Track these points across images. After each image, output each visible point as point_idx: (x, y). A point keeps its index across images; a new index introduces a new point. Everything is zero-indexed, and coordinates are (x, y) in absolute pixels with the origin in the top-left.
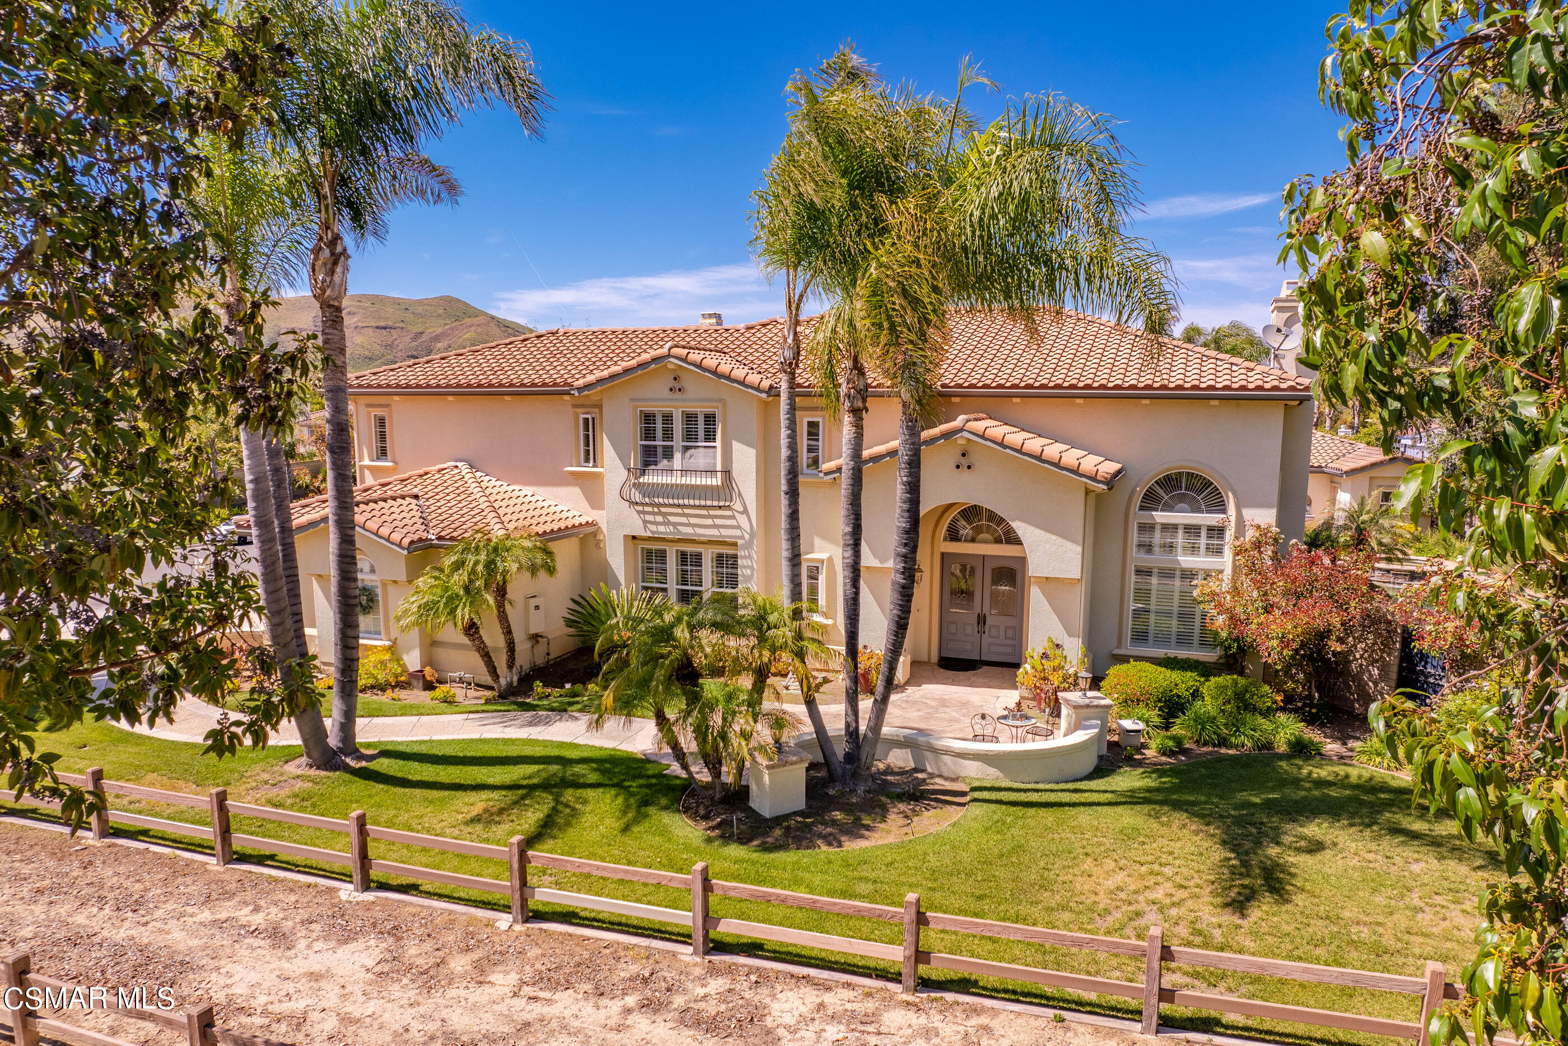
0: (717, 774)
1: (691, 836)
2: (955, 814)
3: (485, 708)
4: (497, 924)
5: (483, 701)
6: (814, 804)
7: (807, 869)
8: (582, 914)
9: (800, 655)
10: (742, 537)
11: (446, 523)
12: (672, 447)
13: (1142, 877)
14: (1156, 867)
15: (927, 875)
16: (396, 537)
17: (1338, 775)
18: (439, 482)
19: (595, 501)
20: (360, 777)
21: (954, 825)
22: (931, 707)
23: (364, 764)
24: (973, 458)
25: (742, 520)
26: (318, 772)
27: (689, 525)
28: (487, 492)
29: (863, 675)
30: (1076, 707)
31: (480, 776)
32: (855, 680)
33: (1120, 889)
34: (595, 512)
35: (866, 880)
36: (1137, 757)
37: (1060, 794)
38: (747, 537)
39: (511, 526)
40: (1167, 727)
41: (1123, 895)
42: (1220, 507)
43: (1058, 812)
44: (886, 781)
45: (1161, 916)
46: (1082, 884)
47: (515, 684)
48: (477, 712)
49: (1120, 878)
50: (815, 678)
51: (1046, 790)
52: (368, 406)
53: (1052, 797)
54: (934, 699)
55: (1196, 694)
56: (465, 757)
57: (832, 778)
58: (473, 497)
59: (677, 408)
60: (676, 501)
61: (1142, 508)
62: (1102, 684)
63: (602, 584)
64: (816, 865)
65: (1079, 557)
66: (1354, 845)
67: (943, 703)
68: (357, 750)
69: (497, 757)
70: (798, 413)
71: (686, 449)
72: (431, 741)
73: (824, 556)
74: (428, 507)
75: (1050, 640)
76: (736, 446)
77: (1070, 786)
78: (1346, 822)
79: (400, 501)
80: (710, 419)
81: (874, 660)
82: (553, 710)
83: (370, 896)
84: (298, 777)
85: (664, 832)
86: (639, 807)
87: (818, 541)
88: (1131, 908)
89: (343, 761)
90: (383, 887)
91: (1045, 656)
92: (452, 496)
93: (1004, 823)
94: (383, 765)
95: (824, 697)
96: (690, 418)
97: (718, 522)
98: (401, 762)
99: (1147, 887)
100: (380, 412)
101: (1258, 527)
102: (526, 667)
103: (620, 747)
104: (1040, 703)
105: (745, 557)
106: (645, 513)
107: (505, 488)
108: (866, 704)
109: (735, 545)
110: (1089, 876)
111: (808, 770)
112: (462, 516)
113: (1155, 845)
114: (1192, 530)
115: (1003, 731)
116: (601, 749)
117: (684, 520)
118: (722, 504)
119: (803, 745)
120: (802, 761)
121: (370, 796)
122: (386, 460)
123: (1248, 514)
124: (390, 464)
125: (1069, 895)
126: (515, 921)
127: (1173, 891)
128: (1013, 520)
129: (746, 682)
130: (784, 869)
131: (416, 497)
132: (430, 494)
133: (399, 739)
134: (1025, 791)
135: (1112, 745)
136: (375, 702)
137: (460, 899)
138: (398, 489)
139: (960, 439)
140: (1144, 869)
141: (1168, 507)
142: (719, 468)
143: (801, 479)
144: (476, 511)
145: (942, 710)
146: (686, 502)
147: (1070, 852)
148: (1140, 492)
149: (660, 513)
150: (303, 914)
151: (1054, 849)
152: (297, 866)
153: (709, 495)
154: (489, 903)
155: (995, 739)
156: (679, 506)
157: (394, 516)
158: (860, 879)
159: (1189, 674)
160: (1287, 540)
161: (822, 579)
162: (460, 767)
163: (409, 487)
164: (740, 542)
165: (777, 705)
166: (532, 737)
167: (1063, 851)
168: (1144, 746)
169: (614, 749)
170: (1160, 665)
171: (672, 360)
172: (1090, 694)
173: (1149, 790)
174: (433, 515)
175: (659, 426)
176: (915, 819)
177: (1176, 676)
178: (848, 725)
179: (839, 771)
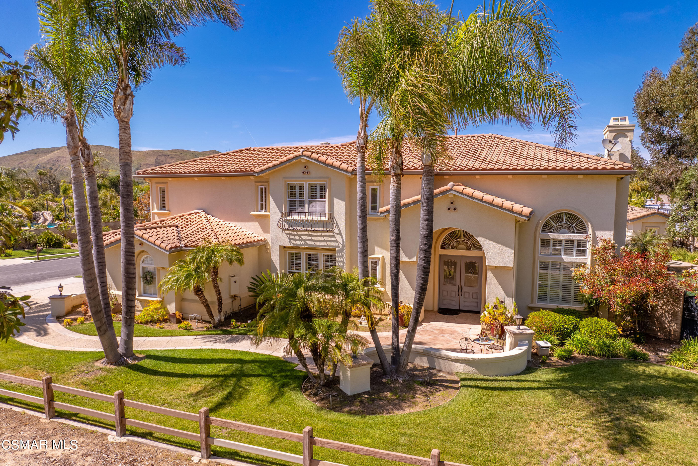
0: (322, 370)
1: (306, 406)
2: (453, 394)
3: (205, 333)
4: (192, 459)
5: (205, 329)
6: (375, 387)
7: (371, 427)
8: (241, 454)
9: (368, 305)
10: (338, 247)
11: (190, 239)
12: (304, 201)
13: (565, 434)
14: (572, 428)
15: (440, 431)
16: (163, 245)
17: (660, 372)
18: (189, 220)
19: (265, 228)
20: (133, 369)
21: (453, 401)
22: (436, 334)
23: (136, 362)
24: (456, 205)
25: (339, 238)
26: (111, 367)
27: (312, 240)
28: (212, 224)
29: (400, 317)
30: (514, 334)
31: (196, 369)
32: (397, 320)
33: (553, 441)
34: (266, 234)
35: (405, 434)
36: (547, 361)
37: (510, 382)
38: (341, 246)
39: (221, 240)
40: (562, 344)
41: (556, 446)
42: (584, 230)
43: (511, 393)
44: (414, 374)
45: (580, 460)
46: (531, 439)
47: (223, 320)
48: (201, 335)
49: (552, 435)
50: (375, 318)
51: (502, 380)
52: (157, 183)
53: (506, 385)
54: (438, 330)
55: (576, 327)
56: (190, 359)
57: (385, 373)
58: (205, 226)
59: (306, 182)
60: (305, 229)
61: (543, 231)
62: (525, 322)
63: (268, 270)
64: (376, 425)
65: (513, 255)
66: (685, 415)
67: (442, 331)
68: (134, 355)
69: (207, 359)
70: (367, 184)
71: (311, 202)
72: (175, 350)
73: (380, 256)
74: (182, 231)
75: (497, 299)
76: (335, 200)
77: (515, 378)
78: (676, 401)
79: (168, 228)
80: (323, 187)
81: (406, 309)
82: (240, 334)
83: (124, 439)
84: (100, 369)
85: (292, 403)
86: (280, 388)
87: (377, 249)
88: (562, 454)
89: (125, 361)
90: (133, 434)
91: (495, 307)
92: (194, 226)
93: (481, 400)
94: (147, 363)
95: (380, 328)
96: (313, 187)
97: (326, 239)
98: (155, 362)
99: (570, 441)
100: (163, 186)
101: (605, 240)
102: (229, 312)
103: (272, 354)
104: (493, 332)
105: (340, 257)
106: (290, 234)
107: (221, 222)
108: (403, 332)
109: (335, 250)
110: (535, 433)
111: (371, 368)
112: (198, 235)
113: (569, 414)
114: (569, 243)
115: (477, 347)
116: (262, 355)
117: (309, 238)
118: (328, 229)
119: (369, 355)
120: (368, 363)
121: (136, 380)
122: (165, 210)
123: (599, 234)
124: (167, 211)
125: (524, 445)
126: (203, 457)
127: (585, 443)
128: (478, 237)
129: (339, 320)
130: (358, 427)
131: (177, 226)
132: (184, 225)
133: (158, 349)
134: (491, 380)
135: (534, 355)
136: (151, 329)
137: (174, 442)
138: (168, 223)
139: (450, 195)
140: (565, 429)
141: (556, 231)
142: (327, 211)
143: (368, 217)
144: (205, 233)
145: (441, 335)
146: (310, 229)
147: (521, 418)
148: (542, 223)
149: (297, 235)
150: (85, 450)
151: (512, 416)
152: (89, 420)
153: (322, 225)
154: (189, 445)
155: (473, 352)
156: (307, 231)
157: (164, 235)
158: (402, 434)
159: (571, 317)
160: (619, 247)
161: (379, 268)
162: (187, 364)
163: (174, 222)
164: (337, 249)
165: (356, 332)
166: (227, 348)
167: (517, 418)
168: (551, 355)
169: (269, 355)
170: (555, 312)
171: (303, 157)
172: (521, 327)
173: (558, 380)
174: (184, 235)
175: (297, 190)
176: (431, 397)
177: (564, 318)
178: (393, 343)
179: (389, 369)
